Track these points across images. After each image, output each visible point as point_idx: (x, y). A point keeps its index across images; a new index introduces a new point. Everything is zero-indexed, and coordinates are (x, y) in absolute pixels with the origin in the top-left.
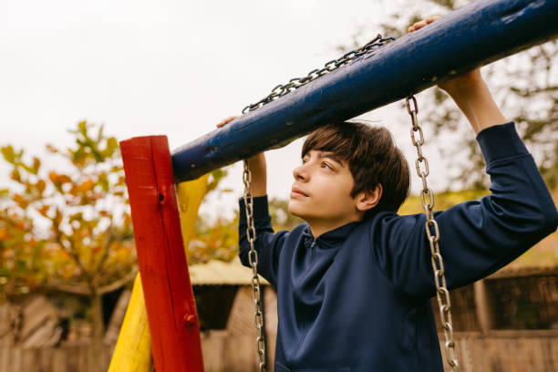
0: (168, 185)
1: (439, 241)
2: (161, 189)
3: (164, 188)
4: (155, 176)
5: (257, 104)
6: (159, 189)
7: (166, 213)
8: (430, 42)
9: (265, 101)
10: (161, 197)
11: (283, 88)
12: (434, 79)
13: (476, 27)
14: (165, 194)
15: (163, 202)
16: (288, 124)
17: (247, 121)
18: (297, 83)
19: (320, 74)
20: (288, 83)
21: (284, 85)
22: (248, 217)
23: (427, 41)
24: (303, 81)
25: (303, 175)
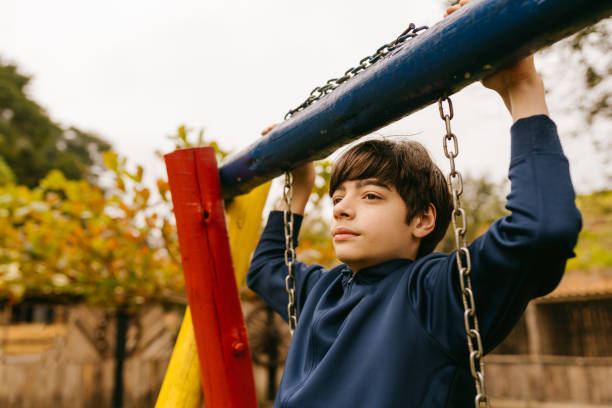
0: (214, 201)
2: (205, 205)
3: (209, 204)
4: (200, 193)
5: (297, 110)
6: (203, 206)
7: (212, 233)
8: (457, 31)
9: (304, 106)
10: (206, 214)
11: (321, 91)
12: (467, 76)
14: (210, 211)
15: (208, 220)
16: (322, 132)
17: (285, 129)
19: (355, 71)
20: (325, 84)
21: (322, 86)
23: (454, 29)
24: (341, 81)
25: (348, 211)
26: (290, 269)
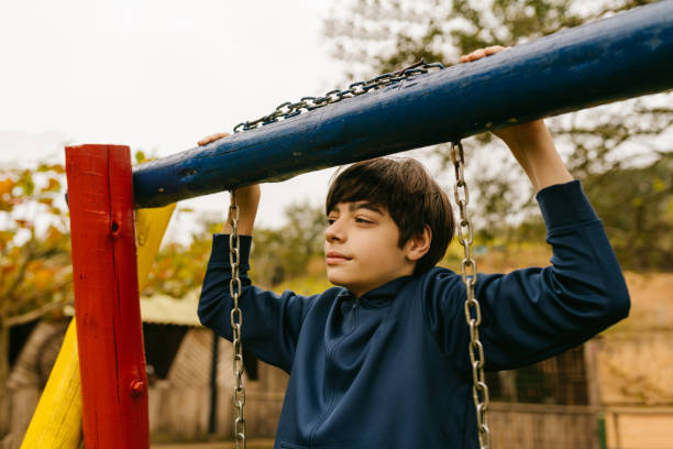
0: (125, 211)
1: (479, 326)
2: (115, 216)
3: (120, 215)
4: (110, 198)
5: (255, 123)
6: (113, 216)
7: (119, 246)
8: (490, 80)
9: (267, 121)
10: (115, 226)
11: (291, 107)
12: (489, 125)
13: (549, 70)
14: (120, 223)
15: (116, 234)
16: (295, 154)
17: (241, 143)
18: (310, 103)
19: (342, 96)
20: (299, 101)
21: (293, 103)
22: (233, 265)
23: (487, 77)
24: (319, 102)
25: (339, 236)
26: (236, 302)
